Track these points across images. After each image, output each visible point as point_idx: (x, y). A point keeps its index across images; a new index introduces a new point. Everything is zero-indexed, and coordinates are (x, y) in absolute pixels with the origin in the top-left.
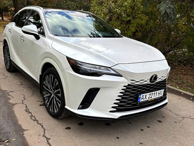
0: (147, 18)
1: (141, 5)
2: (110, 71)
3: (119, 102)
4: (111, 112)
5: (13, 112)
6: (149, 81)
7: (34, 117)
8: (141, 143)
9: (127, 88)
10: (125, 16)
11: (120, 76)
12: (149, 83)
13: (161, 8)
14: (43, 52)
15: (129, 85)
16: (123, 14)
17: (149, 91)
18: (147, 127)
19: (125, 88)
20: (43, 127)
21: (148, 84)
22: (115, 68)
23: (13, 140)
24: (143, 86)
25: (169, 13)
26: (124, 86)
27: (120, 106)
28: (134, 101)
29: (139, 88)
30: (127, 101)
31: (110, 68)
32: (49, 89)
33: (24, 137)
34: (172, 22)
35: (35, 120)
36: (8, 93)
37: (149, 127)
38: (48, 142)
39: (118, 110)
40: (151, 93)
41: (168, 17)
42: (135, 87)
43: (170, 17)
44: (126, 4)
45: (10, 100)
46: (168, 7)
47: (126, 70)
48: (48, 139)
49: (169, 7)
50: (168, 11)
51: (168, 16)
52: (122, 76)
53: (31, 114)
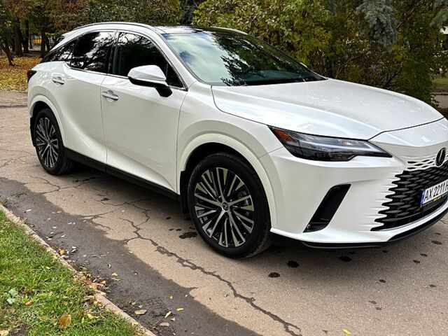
0: (329, 35)
1: (326, 8)
2: (368, 147)
3: (388, 208)
4: (373, 229)
5: (133, 257)
6: (435, 162)
7: (187, 261)
8: (432, 286)
9: (403, 179)
10: (291, 34)
11: (387, 155)
12: (435, 166)
13: (368, 14)
14: (194, 122)
15: (405, 173)
16: (284, 29)
17: (434, 182)
18: (422, 255)
19: (399, 179)
20: (222, 277)
21: (433, 168)
22: (377, 140)
23: (178, 310)
24: (426, 172)
25: (385, 22)
26: (397, 176)
27: (390, 216)
28: (413, 205)
29: (421, 177)
30: (402, 205)
31: (367, 141)
32: (212, 199)
33: (198, 302)
34: (392, 41)
35: (194, 267)
36: (90, 221)
37: (425, 255)
38: (253, 305)
39: (388, 225)
40: (437, 185)
41: (382, 32)
42: (414, 175)
43: (387, 31)
44: (291, 6)
45: (107, 234)
46: (381, 9)
47: (400, 142)
48: (250, 301)
49: (384, 10)
50: (383, 19)
51: (383, 29)
52: (390, 156)
53: (177, 257)
